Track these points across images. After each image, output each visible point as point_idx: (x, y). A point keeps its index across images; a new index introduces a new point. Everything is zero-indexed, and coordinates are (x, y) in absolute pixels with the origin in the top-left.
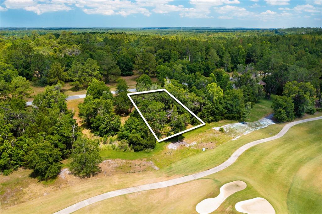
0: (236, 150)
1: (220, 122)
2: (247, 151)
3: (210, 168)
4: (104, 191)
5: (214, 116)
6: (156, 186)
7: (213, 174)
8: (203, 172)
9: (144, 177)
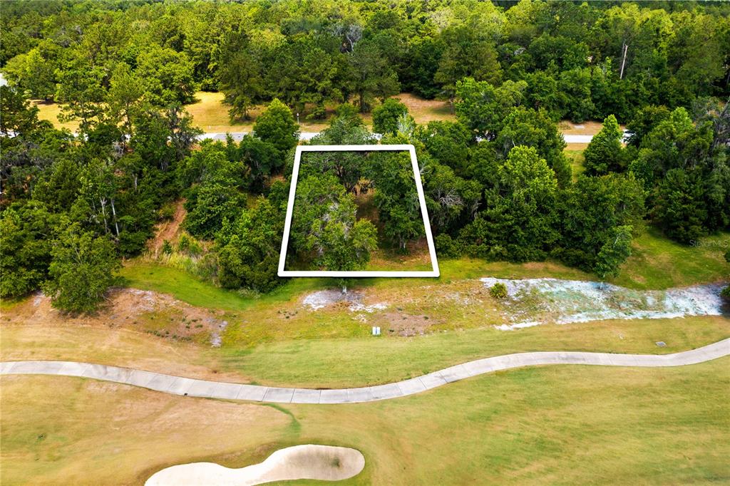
0: (469, 360)
1: (529, 265)
2: (500, 374)
3: (331, 387)
4: (64, 356)
5: (509, 245)
6: (165, 384)
7: (318, 405)
8: (301, 390)
9: (170, 352)
